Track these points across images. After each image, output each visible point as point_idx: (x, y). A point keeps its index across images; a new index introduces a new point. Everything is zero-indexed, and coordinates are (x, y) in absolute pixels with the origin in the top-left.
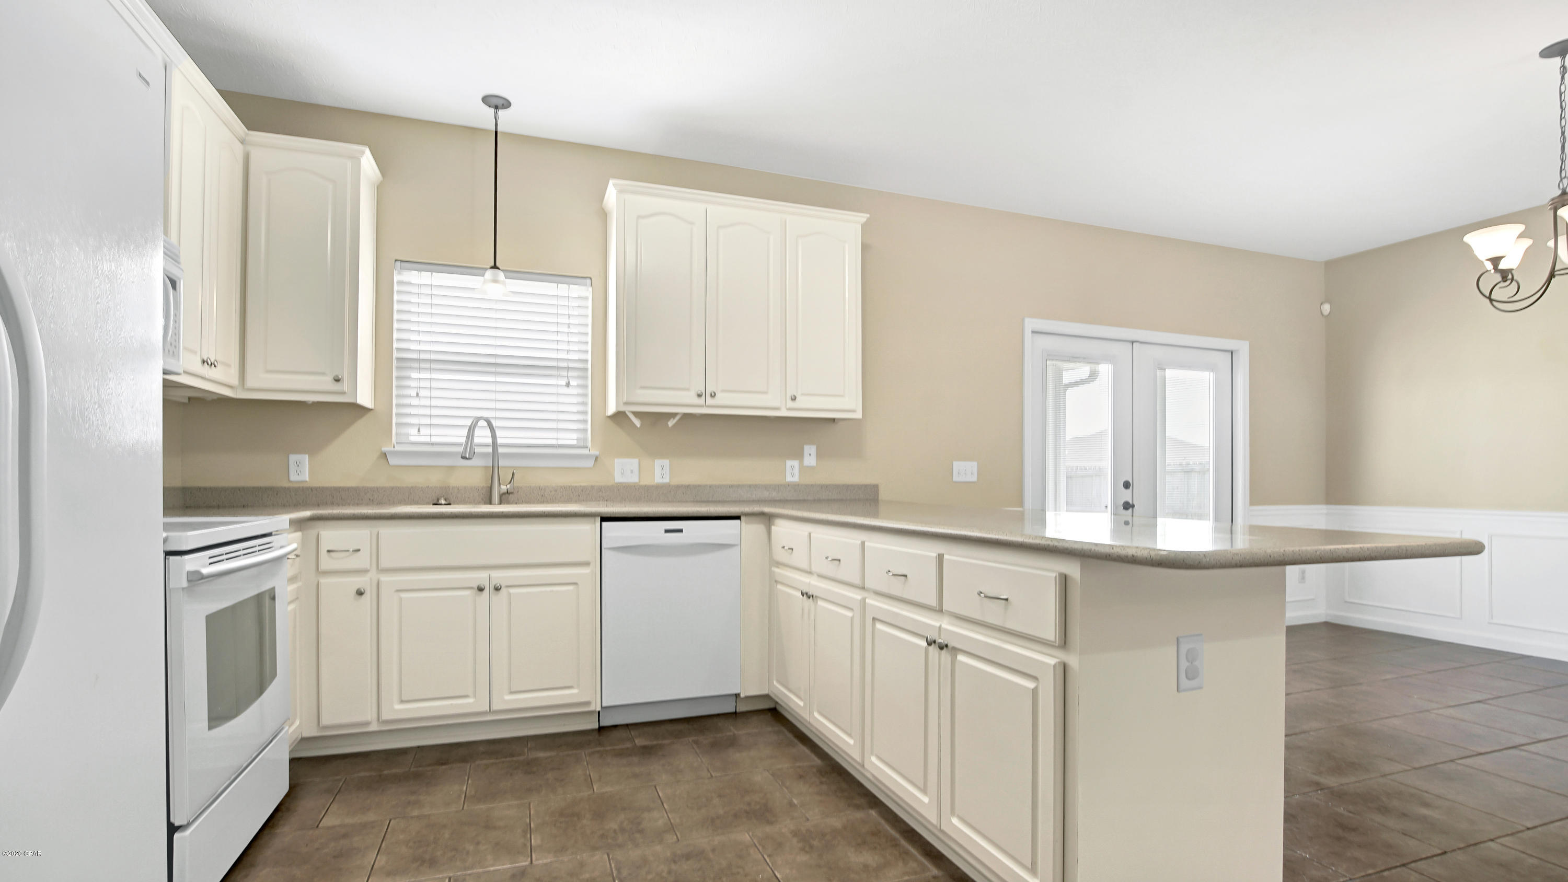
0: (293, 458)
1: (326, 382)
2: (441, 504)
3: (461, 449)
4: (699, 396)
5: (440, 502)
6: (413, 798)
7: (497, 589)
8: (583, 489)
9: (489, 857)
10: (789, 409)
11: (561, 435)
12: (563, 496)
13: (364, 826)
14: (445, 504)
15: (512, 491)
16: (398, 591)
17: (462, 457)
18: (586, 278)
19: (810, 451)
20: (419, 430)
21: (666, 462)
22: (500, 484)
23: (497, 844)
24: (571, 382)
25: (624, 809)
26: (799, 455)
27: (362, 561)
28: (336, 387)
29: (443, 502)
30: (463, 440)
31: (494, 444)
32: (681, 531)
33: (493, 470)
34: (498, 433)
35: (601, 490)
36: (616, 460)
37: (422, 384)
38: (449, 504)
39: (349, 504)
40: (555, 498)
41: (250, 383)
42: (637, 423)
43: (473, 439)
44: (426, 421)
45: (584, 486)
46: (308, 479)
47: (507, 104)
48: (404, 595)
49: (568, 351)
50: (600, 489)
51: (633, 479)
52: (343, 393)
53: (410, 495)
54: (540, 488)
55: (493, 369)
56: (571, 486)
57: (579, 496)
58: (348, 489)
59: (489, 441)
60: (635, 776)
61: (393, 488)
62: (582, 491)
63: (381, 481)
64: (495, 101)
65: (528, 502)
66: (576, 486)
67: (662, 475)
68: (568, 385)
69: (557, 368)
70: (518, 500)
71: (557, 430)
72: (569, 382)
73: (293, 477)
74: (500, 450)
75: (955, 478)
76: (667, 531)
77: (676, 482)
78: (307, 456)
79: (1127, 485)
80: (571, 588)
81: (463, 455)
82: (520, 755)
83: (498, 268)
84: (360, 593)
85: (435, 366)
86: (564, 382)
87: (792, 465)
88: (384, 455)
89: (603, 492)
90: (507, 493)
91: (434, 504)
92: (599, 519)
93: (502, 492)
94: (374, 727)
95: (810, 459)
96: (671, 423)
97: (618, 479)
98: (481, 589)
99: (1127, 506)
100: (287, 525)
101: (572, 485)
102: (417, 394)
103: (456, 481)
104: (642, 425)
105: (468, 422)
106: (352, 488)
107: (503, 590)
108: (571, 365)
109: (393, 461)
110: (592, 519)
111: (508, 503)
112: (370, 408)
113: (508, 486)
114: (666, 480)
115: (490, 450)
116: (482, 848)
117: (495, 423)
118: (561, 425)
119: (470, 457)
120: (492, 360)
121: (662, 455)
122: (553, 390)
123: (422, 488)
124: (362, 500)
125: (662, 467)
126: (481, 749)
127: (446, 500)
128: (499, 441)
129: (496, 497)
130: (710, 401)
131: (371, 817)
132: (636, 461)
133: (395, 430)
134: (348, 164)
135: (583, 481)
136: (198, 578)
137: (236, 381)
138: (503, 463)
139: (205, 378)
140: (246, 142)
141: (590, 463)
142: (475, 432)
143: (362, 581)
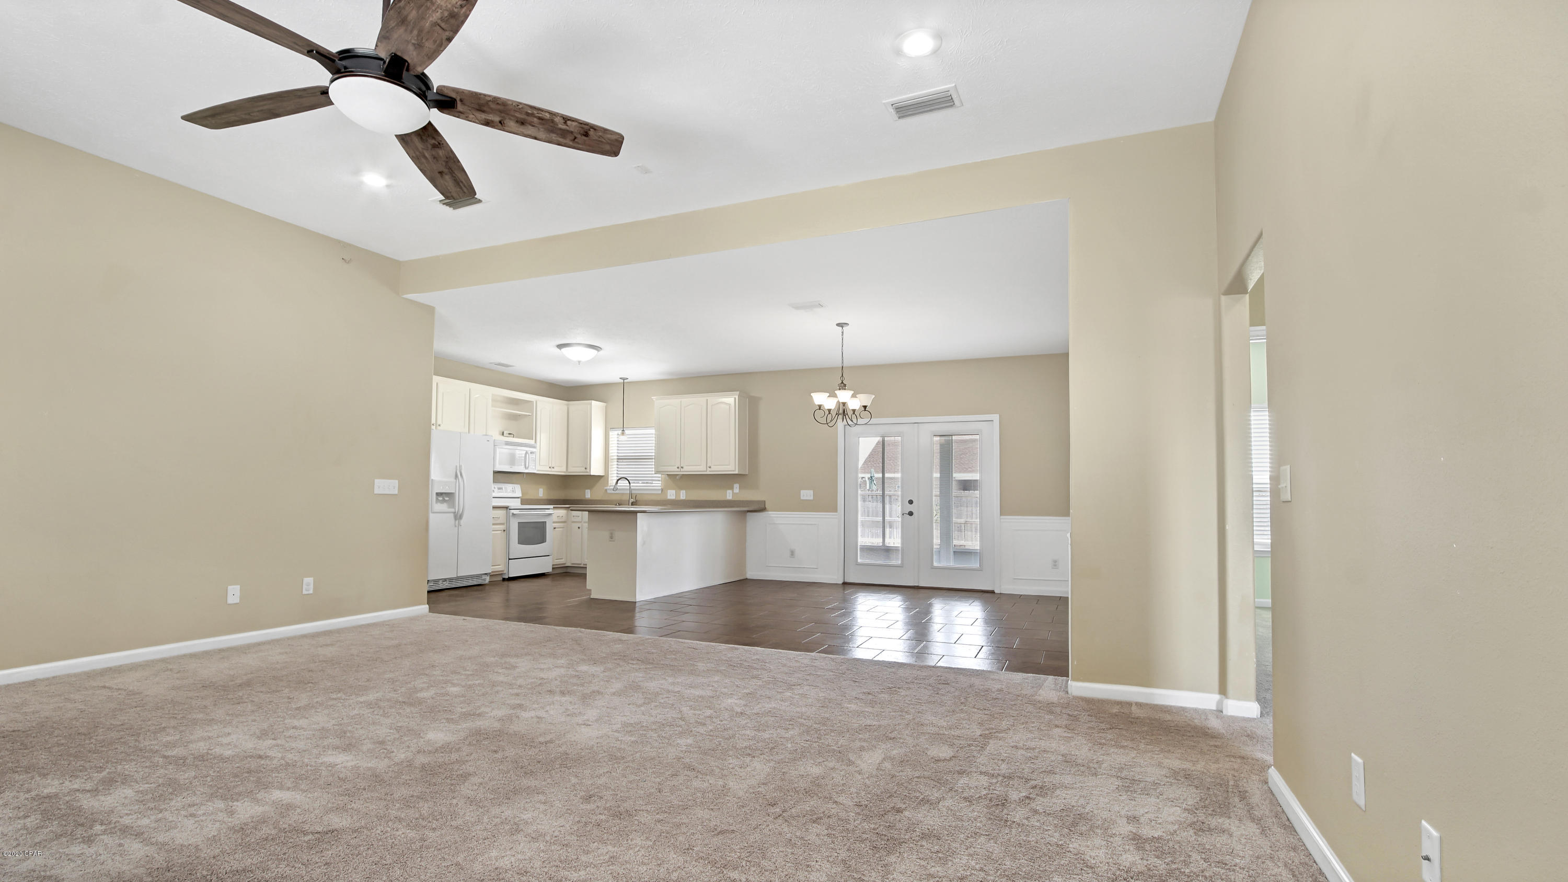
0: (586, 490)
1: (585, 469)
4: (678, 468)
10: (710, 471)
12: (651, 503)
19: (737, 487)
21: (684, 492)
22: (632, 499)
26: (732, 488)
27: (579, 519)
28: (586, 471)
33: (631, 494)
36: (669, 493)
37: (617, 467)
41: (569, 470)
43: (618, 484)
45: (658, 500)
46: (589, 497)
50: (663, 501)
51: (673, 497)
52: (590, 472)
54: (646, 501)
62: (658, 502)
63: (606, 498)
64: (623, 378)
66: (656, 500)
67: (683, 496)
70: (639, 504)
73: (586, 497)
74: (632, 488)
75: (802, 498)
77: (687, 499)
78: (589, 490)
79: (911, 502)
84: (579, 528)
87: (729, 493)
88: (606, 490)
90: (634, 502)
93: (632, 502)
94: (582, 566)
95: (736, 490)
96: (677, 477)
97: (669, 497)
99: (911, 514)
100: (555, 508)
102: (616, 470)
105: (618, 478)
106: (599, 500)
109: (608, 492)
112: (602, 476)
113: (634, 500)
114: (684, 498)
115: (628, 487)
119: (620, 491)
121: (682, 489)
128: (632, 485)
129: (631, 504)
130: (682, 470)
132: (674, 491)
133: (609, 482)
134: (589, 406)
135: (658, 498)
136: (513, 514)
137: (565, 470)
138: (633, 492)
139: (551, 471)
140: (568, 405)
141: (660, 492)
142: (619, 482)
143: (579, 525)
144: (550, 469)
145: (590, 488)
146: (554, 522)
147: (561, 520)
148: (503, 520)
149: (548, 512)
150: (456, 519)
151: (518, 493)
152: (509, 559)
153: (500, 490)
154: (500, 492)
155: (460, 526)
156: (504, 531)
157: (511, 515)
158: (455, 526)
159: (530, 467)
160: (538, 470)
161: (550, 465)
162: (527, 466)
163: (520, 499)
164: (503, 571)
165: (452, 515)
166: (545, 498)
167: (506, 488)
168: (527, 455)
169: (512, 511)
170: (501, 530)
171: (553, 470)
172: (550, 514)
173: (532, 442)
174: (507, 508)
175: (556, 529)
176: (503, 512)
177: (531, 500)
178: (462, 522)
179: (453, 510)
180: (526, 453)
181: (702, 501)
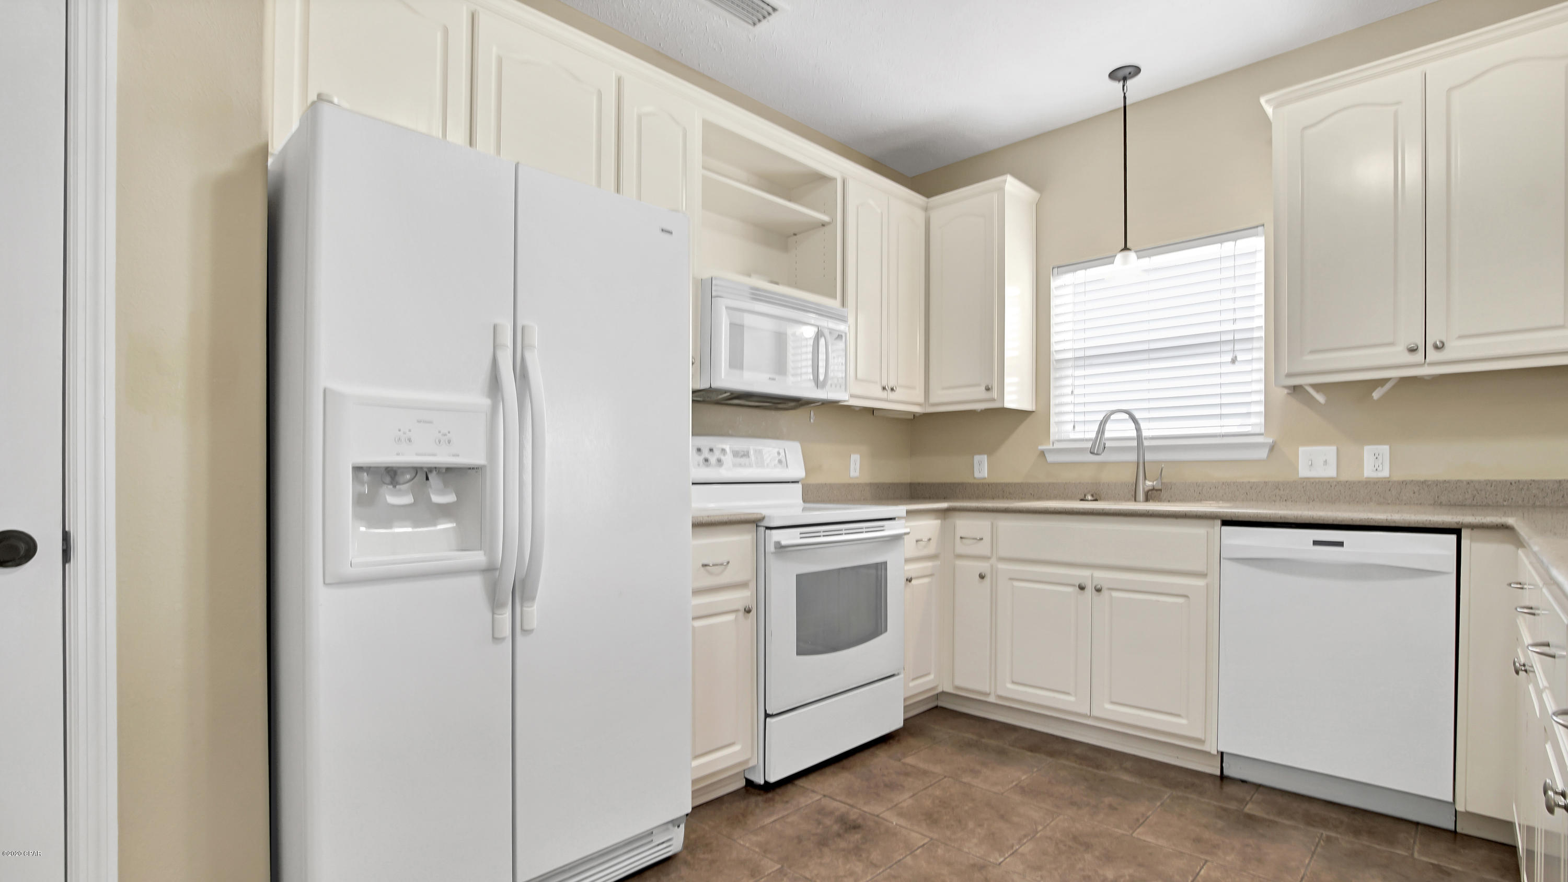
0: (977, 458)
1: (980, 392)
2: (1087, 500)
3: (1089, 445)
4: (1413, 350)
5: (1087, 498)
6: (978, 767)
7: (1099, 590)
8: (1253, 486)
9: (975, 841)
11: (1226, 421)
12: (1225, 494)
13: (925, 773)
14: (1091, 500)
15: (1160, 488)
16: (1011, 579)
17: (1091, 453)
18: (1257, 227)
20: (1074, 427)
21: (1385, 449)
22: (1145, 478)
23: (993, 834)
24: (1238, 357)
25: (1141, 865)
27: (983, 549)
28: (988, 395)
29: (1090, 498)
30: (1093, 435)
31: (1139, 437)
32: (1340, 544)
33: (1141, 466)
34: (1143, 425)
35: (1277, 488)
36: (1301, 449)
37: (1077, 382)
38: (1096, 500)
39: (1015, 498)
40: (1216, 496)
41: (933, 399)
42: (1320, 398)
43: (1103, 432)
44: (1080, 418)
45: (1254, 483)
46: (986, 476)
47: (1136, 70)
48: (1016, 584)
49: (1235, 320)
50: (1277, 486)
51: (1330, 472)
52: (993, 400)
53: (1062, 492)
54: (1198, 485)
55: (1145, 356)
56: (1236, 482)
57: (1247, 494)
58: (1015, 485)
59: (1134, 434)
60: (1197, 840)
61: (1049, 484)
62: (1251, 488)
63: (1041, 477)
64: (1121, 74)
65: (1183, 500)
66: (1243, 482)
67: (1376, 466)
68: (1234, 361)
69: (1221, 343)
70: (1171, 497)
71: (1221, 416)
72: (1236, 357)
73: (977, 475)
74: (1146, 443)
76: (1316, 543)
77: (1399, 476)
78: (986, 456)
80: (1180, 600)
81: (1092, 451)
82: (1105, 769)
83: (1129, 249)
84: (982, 577)
85: (1088, 362)
86: (1228, 358)
88: (1043, 453)
89: (1280, 490)
90: (1153, 489)
91: (1082, 500)
92: (1219, 522)
93: (1147, 489)
94: (992, 699)
96: (1376, 395)
97: (1304, 472)
98: (1082, 588)
100: (904, 514)
101: (1238, 481)
102: (1072, 392)
103: (1107, 476)
104: (1326, 401)
105: (1100, 417)
106: (1018, 484)
107: (1105, 593)
108: (1238, 336)
109: (1050, 458)
110: (1210, 522)
111: (1159, 500)
112: (1031, 410)
113: (1155, 483)
114: (1385, 473)
115: (1135, 443)
116: (979, 830)
117: (1138, 415)
118: (1225, 411)
119: (1099, 453)
120: (1145, 347)
122: (1216, 370)
123: (1075, 483)
124: (1025, 494)
125: (1377, 455)
126: (1078, 751)
127: (1092, 496)
128: (1145, 433)
129: (1141, 495)
130: (1433, 355)
131: (938, 769)
132: (1333, 449)
133: (1053, 429)
134: (995, 196)
135: (1254, 476)
136: (779, 547)
137: (921, 399)
138: (1149, 457)
139: (886, 400)
140: (926, 209)
141: (1263, 454)
142: (1109, 426)
143: (983, 566)
144: (883, 395)
145: (990, 450)
146: (908, 561)
147: (926, 552)
148: (740, 570)
149: (891, 529)
150: (495, 604)
151: (797, 470)
152: (767, 716)
153: (739, 460)
154: (740, 465)
155: (525, 632)
156: (748, 611)
157: (771, 548)
158: (496, 639)
159: (829, 382)
160: (852, 396)
161: (884, 383)
162: (821, 378)
163: (799, 487)
164: (746, 762)
165: (476, 582)
166: (866, 479)
167: (759, 452)
168: (822, 341)
169: (776, 536)
170: (736, 611)
171: (892, 396)
172: (898, 538)
173: (835, 304)
174: (755, 523)
175: (913, 582)
176: (742, 539)
177: (831, 486)
178: (534, 613)
179: (478, 558)
180: (819, 335)
181: (1490, 483)
